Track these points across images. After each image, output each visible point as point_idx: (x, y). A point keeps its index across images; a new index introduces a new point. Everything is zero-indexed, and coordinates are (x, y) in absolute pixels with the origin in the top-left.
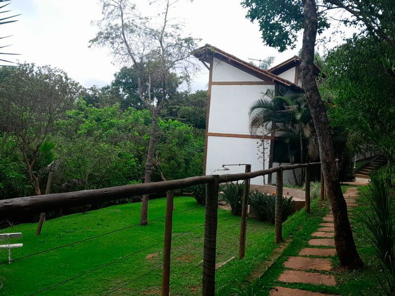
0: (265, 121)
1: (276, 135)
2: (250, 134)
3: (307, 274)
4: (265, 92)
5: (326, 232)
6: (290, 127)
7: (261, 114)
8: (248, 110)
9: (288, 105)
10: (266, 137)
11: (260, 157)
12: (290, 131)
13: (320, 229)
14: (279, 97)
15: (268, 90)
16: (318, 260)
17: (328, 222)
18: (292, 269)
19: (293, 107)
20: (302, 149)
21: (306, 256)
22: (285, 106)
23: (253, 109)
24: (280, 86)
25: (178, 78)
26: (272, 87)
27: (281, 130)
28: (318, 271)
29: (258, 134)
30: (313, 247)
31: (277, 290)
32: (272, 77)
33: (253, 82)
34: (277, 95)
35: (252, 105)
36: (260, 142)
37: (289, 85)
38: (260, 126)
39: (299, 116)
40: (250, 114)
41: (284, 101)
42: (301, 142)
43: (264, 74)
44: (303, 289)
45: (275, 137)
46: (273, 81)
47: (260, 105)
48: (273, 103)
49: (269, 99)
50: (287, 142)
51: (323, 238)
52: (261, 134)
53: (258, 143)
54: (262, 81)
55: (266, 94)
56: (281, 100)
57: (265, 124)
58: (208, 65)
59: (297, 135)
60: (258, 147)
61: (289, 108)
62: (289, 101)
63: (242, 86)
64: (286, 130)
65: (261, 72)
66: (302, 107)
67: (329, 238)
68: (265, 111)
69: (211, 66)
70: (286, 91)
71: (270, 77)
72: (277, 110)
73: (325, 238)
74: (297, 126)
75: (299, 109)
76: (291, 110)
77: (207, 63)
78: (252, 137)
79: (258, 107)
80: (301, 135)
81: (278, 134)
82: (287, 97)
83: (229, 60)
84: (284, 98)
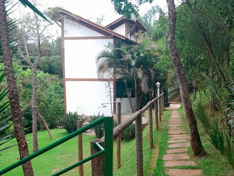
0: (109, 67)
1: (117, 78)
2: (98, 78)
3: (179, 162)
4: (107, 45)
5: (175, 140)
6: (127, 72)
7: (106, 62)
8: (95, 60)
9: (124, 54)
10: (111, 80)
11: (108, 95)
12: (128, 74)
13: (170, 139)
14: (118, 48)
15: (109, 43)
16: (180, 154)
17: (173, 134)
18: (168, 161)
19: (128, 56)
20: (136, 87)
21: (172, 154)
22: (123, 56)
23: (99, 58)
24: (117, 40)
25: (46, 37)
26: (111, 41)
27: (121, 74)
28: (184, 160)
29: (104, 78)
30: (172, 148)
31: (168, 171)
32: (111, 33)
33: (97, 37)
34: (115, 47)
35: (98, 56)
36: (107, 84)
37: (124, 39)
38: (106, 72)
39: (133, 63)
40: (97, 62)
41: (121, 51)
42: (135, 82)
43: (105, 30)
44: (181, 169)
45: (117, 79)
46: (112, 36)
47: (104, 55)
48: (113, 53)
49: (110, 50)
50: (125, 82)
51: (175, 143)
52: (108, 78)
53: (105, 85)
54: (104, 36)
55: (108, 46)
56: (119, 51)
57: (109, 70)
58: (60, 23)
59: (132, 77)
60: (106, 88)
61: (125, 57)
62: (125, 52)
63: (88, 40)
64: (125, 73)
65: (102, 29)
66: (135, 55)
67: (179, 143)
68: (109, 60)
69: (63, 24)
70: (122, 44)
71: (110, 33)
72: (117, 58)
73: (176, 143)
74: (132, 70)
75: (133, 58)
76: (127, 58)
77: (59, 22)
78: (100, 80)
79: (103, 57)
80: (135, 76)
81: (118, 77)
82: (123, 48)
83: (77, 20)
84: (121, 49)
